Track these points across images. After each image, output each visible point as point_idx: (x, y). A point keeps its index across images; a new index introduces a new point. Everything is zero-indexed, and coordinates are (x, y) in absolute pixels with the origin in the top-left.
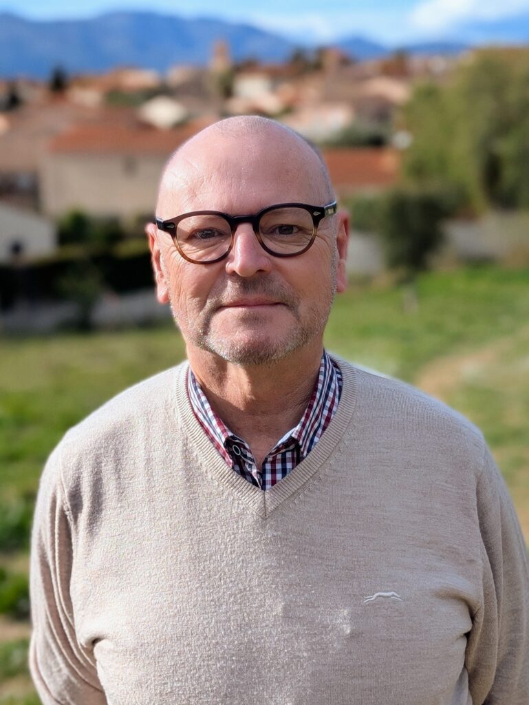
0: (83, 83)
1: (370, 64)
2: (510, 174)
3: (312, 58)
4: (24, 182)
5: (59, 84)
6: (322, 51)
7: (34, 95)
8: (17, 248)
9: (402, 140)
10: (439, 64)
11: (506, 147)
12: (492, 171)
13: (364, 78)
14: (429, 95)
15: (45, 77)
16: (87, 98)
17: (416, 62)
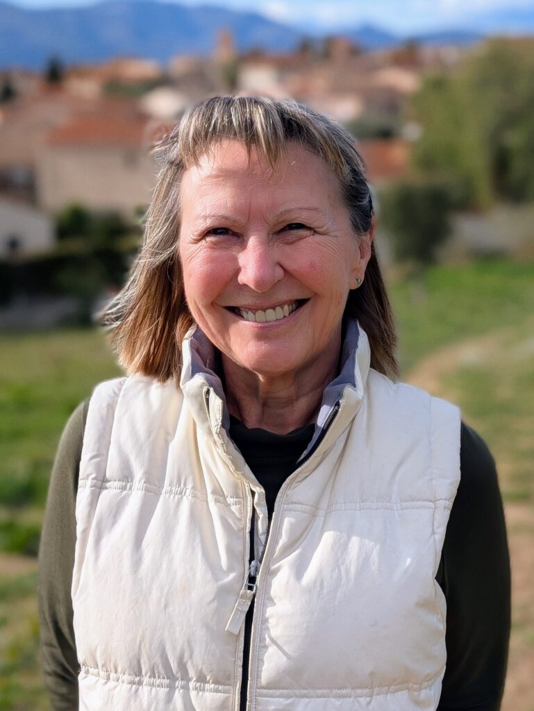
0: (81, 73)
1: (380, 53)
3: (320, 47)
4: (20, 177)
5: (55, 75)
6: (330, 40)
7: (28, 85)
8: (13, 244)
9: (412, 132)
10: (452, 54)
11: (515, 139)
12: (501, 163)
15: (40, 66)
16: (86, 89)
17: (428, 52)
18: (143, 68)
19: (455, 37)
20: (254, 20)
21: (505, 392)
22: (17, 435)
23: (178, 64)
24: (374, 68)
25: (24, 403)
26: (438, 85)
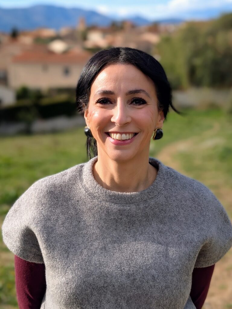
0: (25, 34)
1: (143, 27)
2: (199, 73)
5: (15, 35)
10: (172, 28)
11: (198, 62)
12: (192, 72)
15: (9, 31)
16: (26, 40)
17: (162, 27)
18: (49, 32)
19: (173, 21)
20: (93, 14)
21: (198, 162)
22: (8, 177)
23: (64, 31)
24: (140, 33)
25: (8, 164)
26: (167, 40)
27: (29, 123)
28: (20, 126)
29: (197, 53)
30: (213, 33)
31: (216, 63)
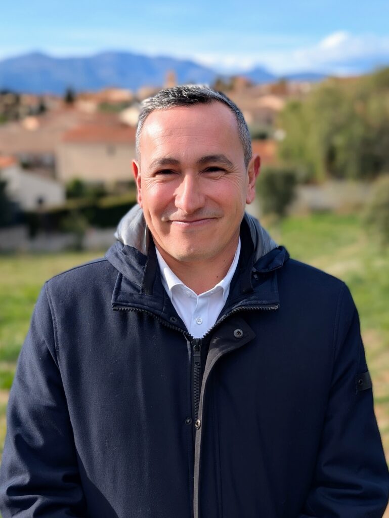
0: (86, 98)
1: (264, 86)
2: (341, 157)
3: (227, 82)
4: (47, 160)
5: (70, 99)
6: (234, 78)
7: (54, 105)
8: (40, 201)
9: (280, 135)
10: (306, 87)
11: (339, 141)
12: (331, 156)
13: (260, 95)
14: (295, 107)
15: (61, 94)
16: (87, 107)
17: (293, 86)
18: (121, 94)
20: (189, 65)
23: (143, 93)
27: (80, 235)
28: (69, 239)
29: (337, 129)
30: (364, 97)
31: (367, 143)
